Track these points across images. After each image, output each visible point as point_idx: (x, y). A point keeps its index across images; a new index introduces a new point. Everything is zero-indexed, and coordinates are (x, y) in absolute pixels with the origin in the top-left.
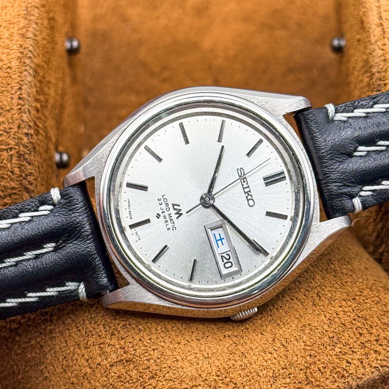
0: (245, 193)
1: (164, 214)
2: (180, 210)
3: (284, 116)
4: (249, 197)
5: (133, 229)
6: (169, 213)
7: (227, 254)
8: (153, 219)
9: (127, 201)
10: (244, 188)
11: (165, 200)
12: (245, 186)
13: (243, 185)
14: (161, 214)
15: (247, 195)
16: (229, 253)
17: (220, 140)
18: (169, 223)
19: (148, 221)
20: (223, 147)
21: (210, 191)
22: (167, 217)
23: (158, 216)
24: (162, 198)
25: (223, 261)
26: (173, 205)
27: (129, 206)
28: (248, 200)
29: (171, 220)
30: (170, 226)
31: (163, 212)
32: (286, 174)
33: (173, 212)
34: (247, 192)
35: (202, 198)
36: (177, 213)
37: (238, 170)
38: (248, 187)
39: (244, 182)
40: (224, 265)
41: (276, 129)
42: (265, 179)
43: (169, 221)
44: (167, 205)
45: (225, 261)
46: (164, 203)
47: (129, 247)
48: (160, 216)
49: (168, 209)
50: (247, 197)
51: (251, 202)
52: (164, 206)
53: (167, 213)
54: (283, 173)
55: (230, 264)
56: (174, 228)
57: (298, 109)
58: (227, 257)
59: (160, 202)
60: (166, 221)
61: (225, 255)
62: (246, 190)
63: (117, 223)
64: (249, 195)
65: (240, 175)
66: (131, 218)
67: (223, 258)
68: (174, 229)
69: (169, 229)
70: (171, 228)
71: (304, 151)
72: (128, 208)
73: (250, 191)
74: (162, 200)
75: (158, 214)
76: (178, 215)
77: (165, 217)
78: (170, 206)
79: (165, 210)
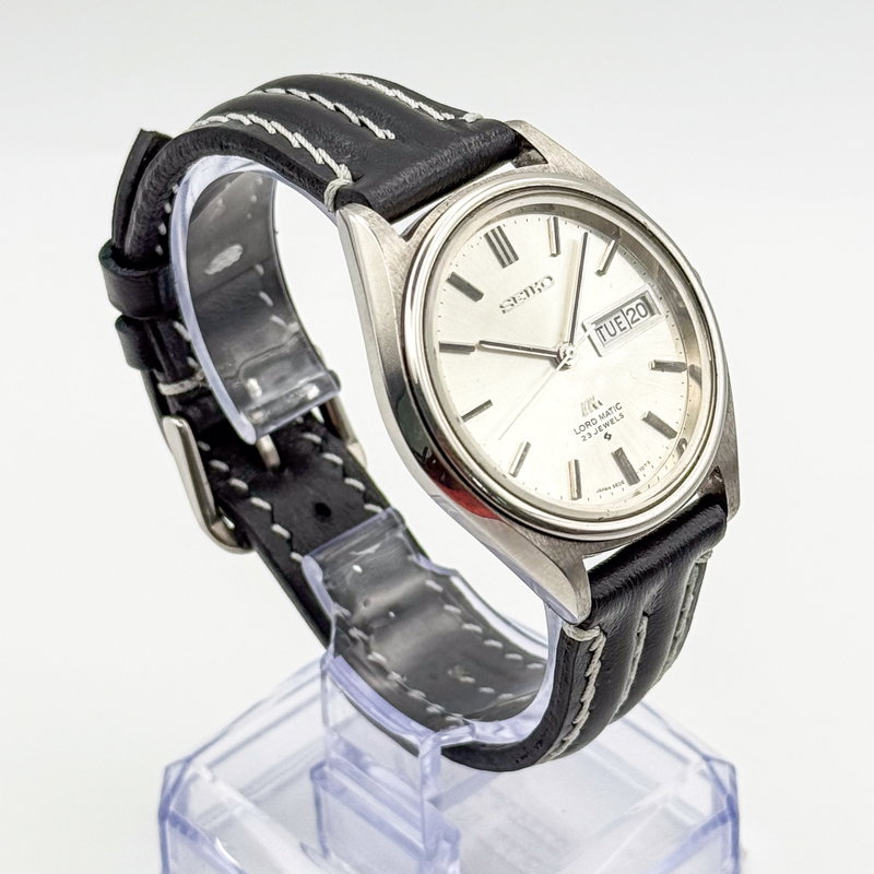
1: (603, 427)
4: (540, 287)
5: (640, 475)
6: (598, 419)
7: (628, 314)
8: (613, 446)
9: (600, 493)
11: (582, 428)
12: (524, 295)
14: (603, 433)
16: (625, 310)
18: (613, 416)
19: (619, 456)
22: (605, 421)
23: (608, 436)
25: (638, 319)
26: (583, 415)
27: (606, 489)
29: (608, 414)
30: (616, 414)
31: (600, 429)
32: (487, 230)
36: (594, 406)
42: (504, 265)
43: (610, 417)
44: (588, 424)
45: (637, 316)
46: (587, 430)
48: (606, 434)
49: (594, 422)
51: (546, 283)
52: (591, 429)
53: (601, 423)
54: (487, 235)
55: (640, 308)
56: (617, 406)
58: (631, 313)
59: (587, 437)
60: (612, 421)
61: (629, 318)
66: (623, 482)
67: (635, 319)
68: (619, 406)
69: (622, 416)
70: (619, 412)
72: (610, 491)
74: (582, 434)
75: (605, 437)
77: (606, 425)
78: (588, 419)
79: (596, 426)
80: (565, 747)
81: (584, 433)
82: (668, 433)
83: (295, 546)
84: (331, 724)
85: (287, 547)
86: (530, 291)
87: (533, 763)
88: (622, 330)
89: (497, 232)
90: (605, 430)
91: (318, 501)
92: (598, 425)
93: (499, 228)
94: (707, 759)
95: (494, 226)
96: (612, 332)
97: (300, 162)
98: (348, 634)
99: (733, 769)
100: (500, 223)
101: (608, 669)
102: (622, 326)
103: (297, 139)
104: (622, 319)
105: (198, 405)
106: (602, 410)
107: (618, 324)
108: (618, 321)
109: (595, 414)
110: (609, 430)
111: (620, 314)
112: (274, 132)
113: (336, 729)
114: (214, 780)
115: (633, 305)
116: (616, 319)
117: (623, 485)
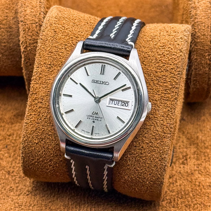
0: (102, 84)
2: (96, 112)
3: (81, 53)
4: (105, 83)
5: (93, 134)
6: (95, 117)
7: (122, 103)
8: (93, 124)
9: (82, 131)
10: (100, 83)
11: (89, 116)
13: (99, 83)
14: (93, 120)
15: (103, 84)
17: (77, 83)
18: (99, 119)
20: (80, 83)
21: (94, 97)
22: (96, 118)
23: (94, 122)
24: (88, 117)
25: (124, 106)
26: (92, 114)
27: (84, 131)
28: (105, 84)
29: (98, 118)
30: (100, 119)
31: (93, 119)
32: (104, 64)
33: (95, 116)
34: (102, 83)
35: (95, 101)
36: (96, 114)
37: (92, 82)
38: (101, 81)
39: (98, 82)
40: (126, 106)
41: (84, 59)
42: (101, 74)
43: (98, 119)
44: (91, 116)
45: (124, 105)
46: (90, 117)
47: (99, 139)
48: (94, 121)
49: (93, 117)
50: (104, 84)
51: (107, 83)
53: (94, 118)
55: (127, 104)
57: (81, 47)
58: (123, 103)
59: (89, 118)
60: (97, 120)
61: (122, 104)
62: (101, 83)
63: (88, 139)
64: (104, 83)
65: (94, 82)
68: (102, 118)
69: (101, 120)
71: (98, 52)
72: (84, 132)
73: (103, 82)
75: (93, 122)
76: (97, 114)
78: (92, 115)
79: (93, 118)
81: (89, 117)
88: (118, 105)
89: (104, 66)
96: (115, 104)
100: (106, 65)
102: (119, 104)
104: (120, 103)
106: (97, 116)
107: (118, 103)
108: (119, 103)
110: (95, 121)
115: (125, 102)
116: (118, 102)
117: (88, 133)
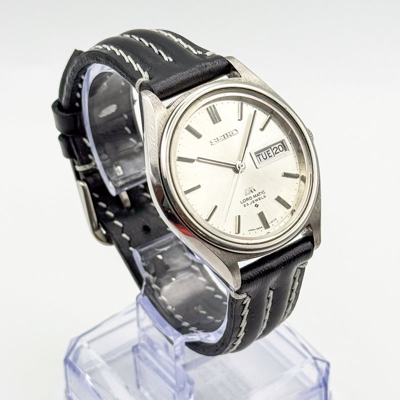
1: (255, 201)
4: (231, 134)
5: (270, 225)
6: (253, 197)
8: (259, 210)
9: (250, 231)
11: (244, 201)
12: (223, 137)
13: (223, 140)
14: (254, 204)
16: (272, 148)
18: (260, 196)
19: (261, 216)
20: (198, 158)
22: (257, 198)
23: (257, 206)
25: (279, 152)
28: (234, 135)
29: (258, 195)
30: (262, 196)
31: (253, 202)
36: (252, 191)
37: (212, 145)
38: (224, 135)
39: (221, 139)
42: (214, 123)
43: (259, 197)
44: (247, 199)
45: (278, 151)
46: (247, 202)
49: (251, 198)
50: (231, 136)
51: (235, 132)
52: (249, 202)
53: (253, 199)
54: (207, 109)
55: (280, 147)
56: (263, 192)
58: (275, 149)
59: (246, 205)
60: (259, 199)
61: (274, 151)
65: (216, 143)
66: (262, 227)
69: (265, 196)
72: (254, 231)
73: (227, 134)
74: (244, 203)
75: (255, 206)
77: (257, 200)
78: (248, 197)
79: (251, 201)
80: (235, 348)
81: (245, 203)
82: (287, 206)
83: (132, 244)
84: (141, 327)
85: (128, 244)
86: (226, 136)
87: (220, 354)
88: (270, 157)
89: (212, 107)
90: (256, 203)
91: (145, 224)
92: (252, 200)
93: (213, 106)
94: (315, 358)
95: (211, 105)
96: (265, 158)
97: (128, 69)
98: (151, 286)
99: (328, 364)
100: (214, 104)
101: (253, 313)
102: (270, 155)
103: (128, 59)
104: (271, 152)
105: (92, 176)
106: (255, 193)
107: (268, 154)
108: (269, 152)
109: (252, 195)
110: (257, 203)
111: (270, 149)
112: (119, 54)
113: (143, 330)
114: (89, 348)
115: (277, 146)
116: (267, 152)
117: (261, 229)
